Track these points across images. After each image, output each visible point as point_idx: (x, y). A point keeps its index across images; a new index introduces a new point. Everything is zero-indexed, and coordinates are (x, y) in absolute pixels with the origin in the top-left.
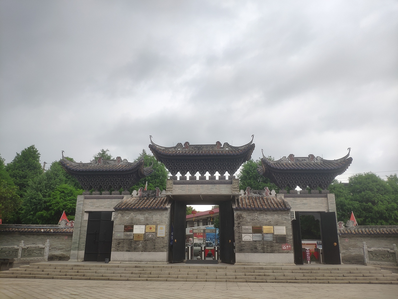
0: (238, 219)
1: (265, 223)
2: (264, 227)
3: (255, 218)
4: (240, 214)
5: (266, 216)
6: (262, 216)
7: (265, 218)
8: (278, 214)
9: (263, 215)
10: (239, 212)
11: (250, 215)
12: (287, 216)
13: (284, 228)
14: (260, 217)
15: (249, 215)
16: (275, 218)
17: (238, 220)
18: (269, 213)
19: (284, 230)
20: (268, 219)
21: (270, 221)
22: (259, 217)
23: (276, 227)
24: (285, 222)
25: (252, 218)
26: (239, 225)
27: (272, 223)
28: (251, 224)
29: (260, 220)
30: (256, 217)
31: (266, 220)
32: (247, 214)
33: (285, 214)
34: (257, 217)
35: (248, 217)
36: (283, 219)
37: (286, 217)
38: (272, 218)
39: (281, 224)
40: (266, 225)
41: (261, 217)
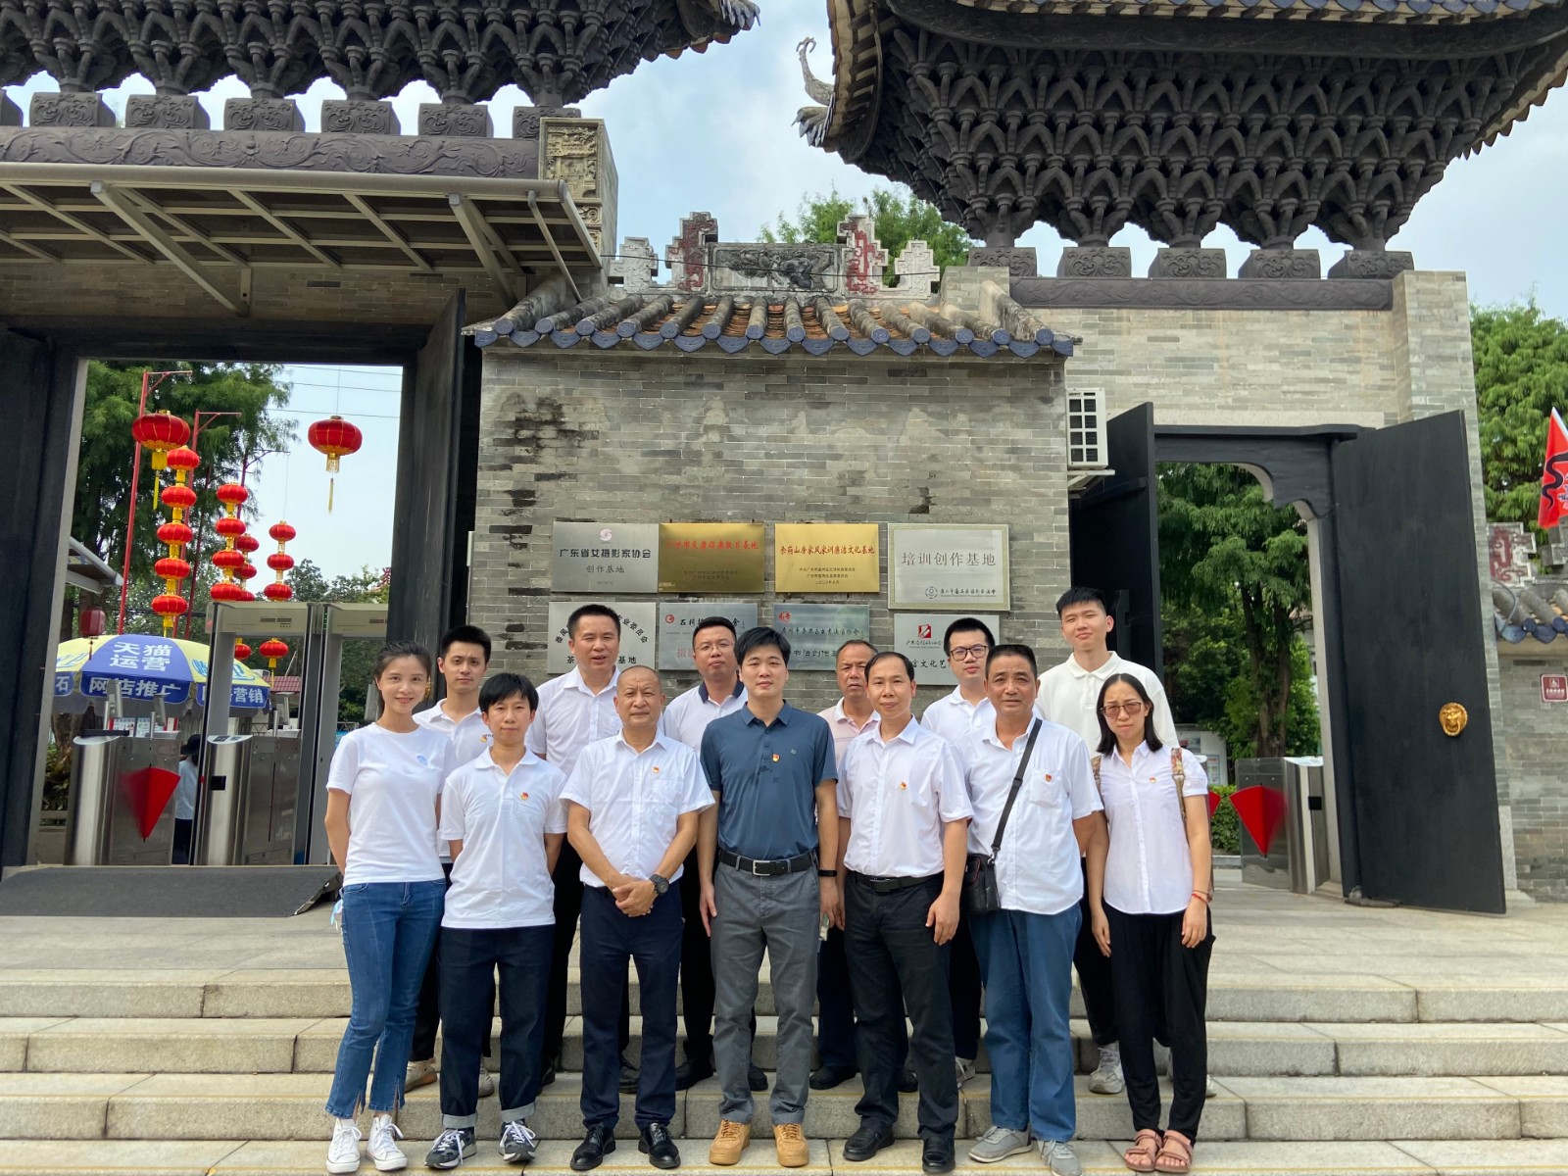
0: (520, 451)
1: (801, 492)
2: (789, 533)
3: (698, 444)
4: (541, 403)
5: (814, 427)
6: (769, 421)
7: (804, 437)
8: (945, 400)
9: (785, 413)
10: (535, 385)
11: (652, 417)
12: (1033, 420)
13: (996, 539)
14: (748, 437)
15: (635, 416)
16: (904, 441)
17: (519, 460)
18: (850, 390)
19: (989, 560)
20: (837, 457)
21: (857, 478)
22: (738, 430)
23: (908, 536)
24: (1008, 479)
25: (667, 444)
26: (528, 511)
27: (875, 492)
28: (654, 506)
29: (752, 465)
30: (714, 437)
31: (811, 466)
32: (624, 402)
33: (1007, 408)
34: (724, 430)
35: (627, 432)
36: (987, 453)
37: (1022, 435)
38: (881, 439)
39: (964, 501)
40: (809, 511)
41: (764, 431)
